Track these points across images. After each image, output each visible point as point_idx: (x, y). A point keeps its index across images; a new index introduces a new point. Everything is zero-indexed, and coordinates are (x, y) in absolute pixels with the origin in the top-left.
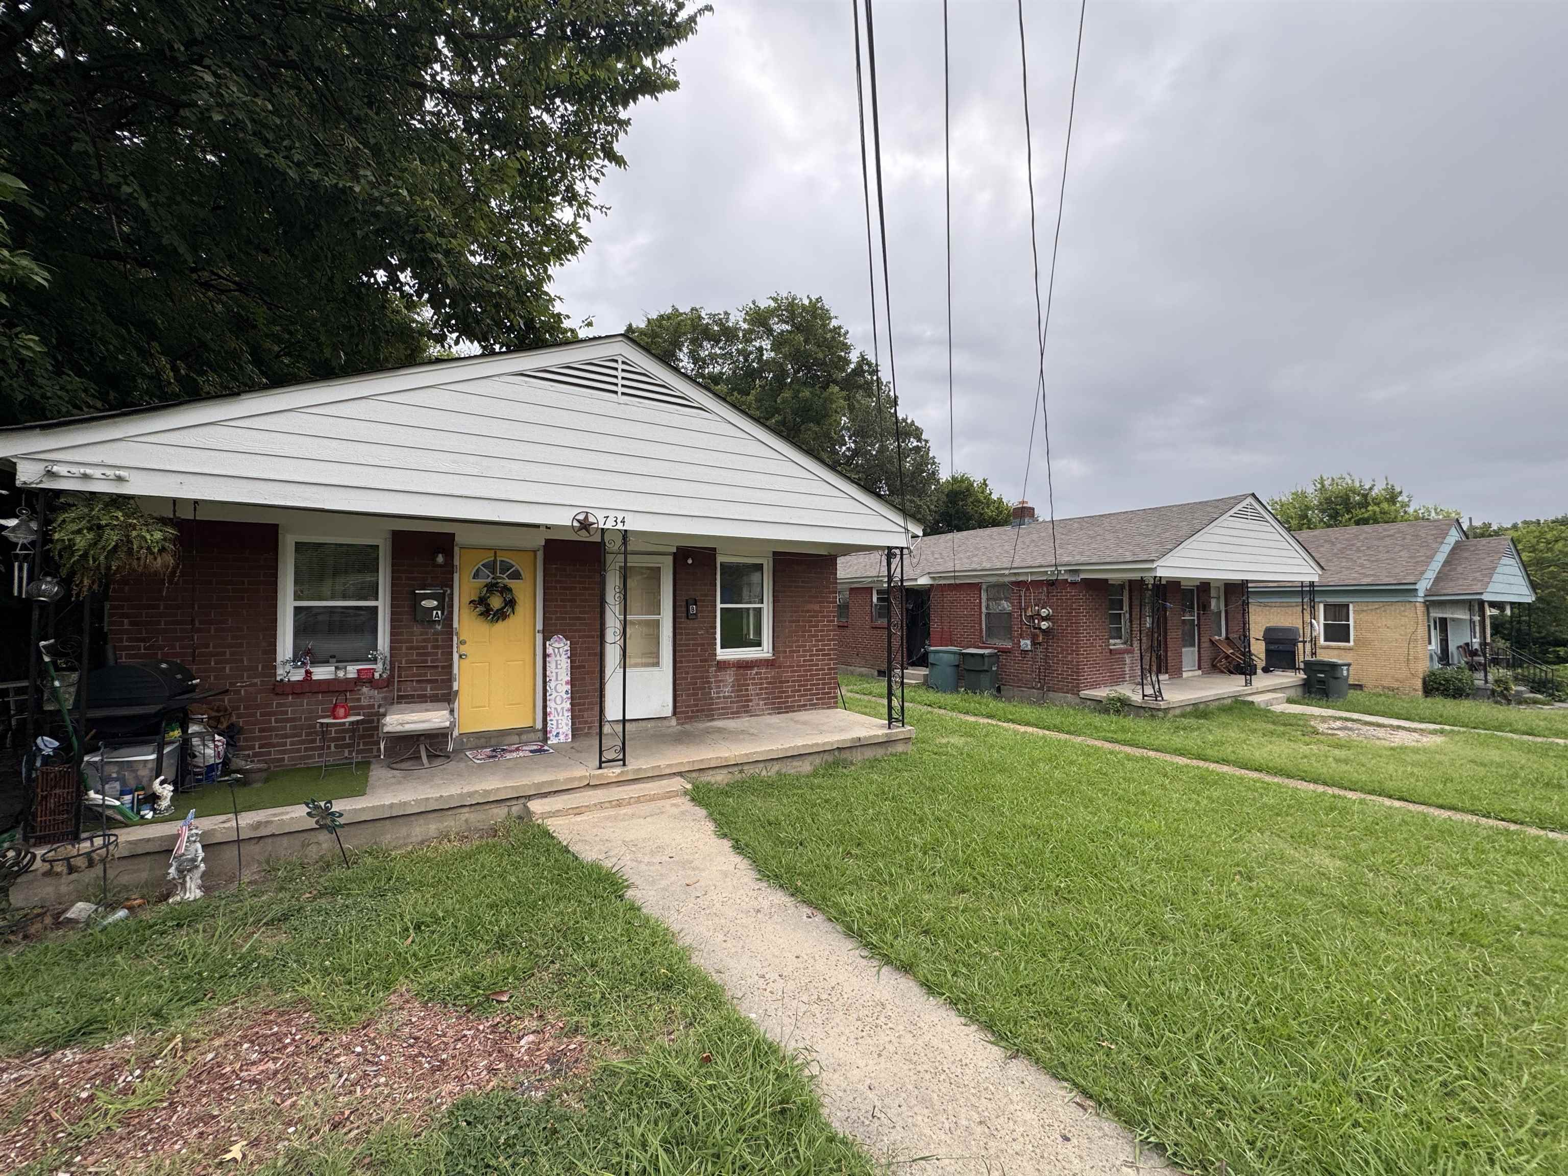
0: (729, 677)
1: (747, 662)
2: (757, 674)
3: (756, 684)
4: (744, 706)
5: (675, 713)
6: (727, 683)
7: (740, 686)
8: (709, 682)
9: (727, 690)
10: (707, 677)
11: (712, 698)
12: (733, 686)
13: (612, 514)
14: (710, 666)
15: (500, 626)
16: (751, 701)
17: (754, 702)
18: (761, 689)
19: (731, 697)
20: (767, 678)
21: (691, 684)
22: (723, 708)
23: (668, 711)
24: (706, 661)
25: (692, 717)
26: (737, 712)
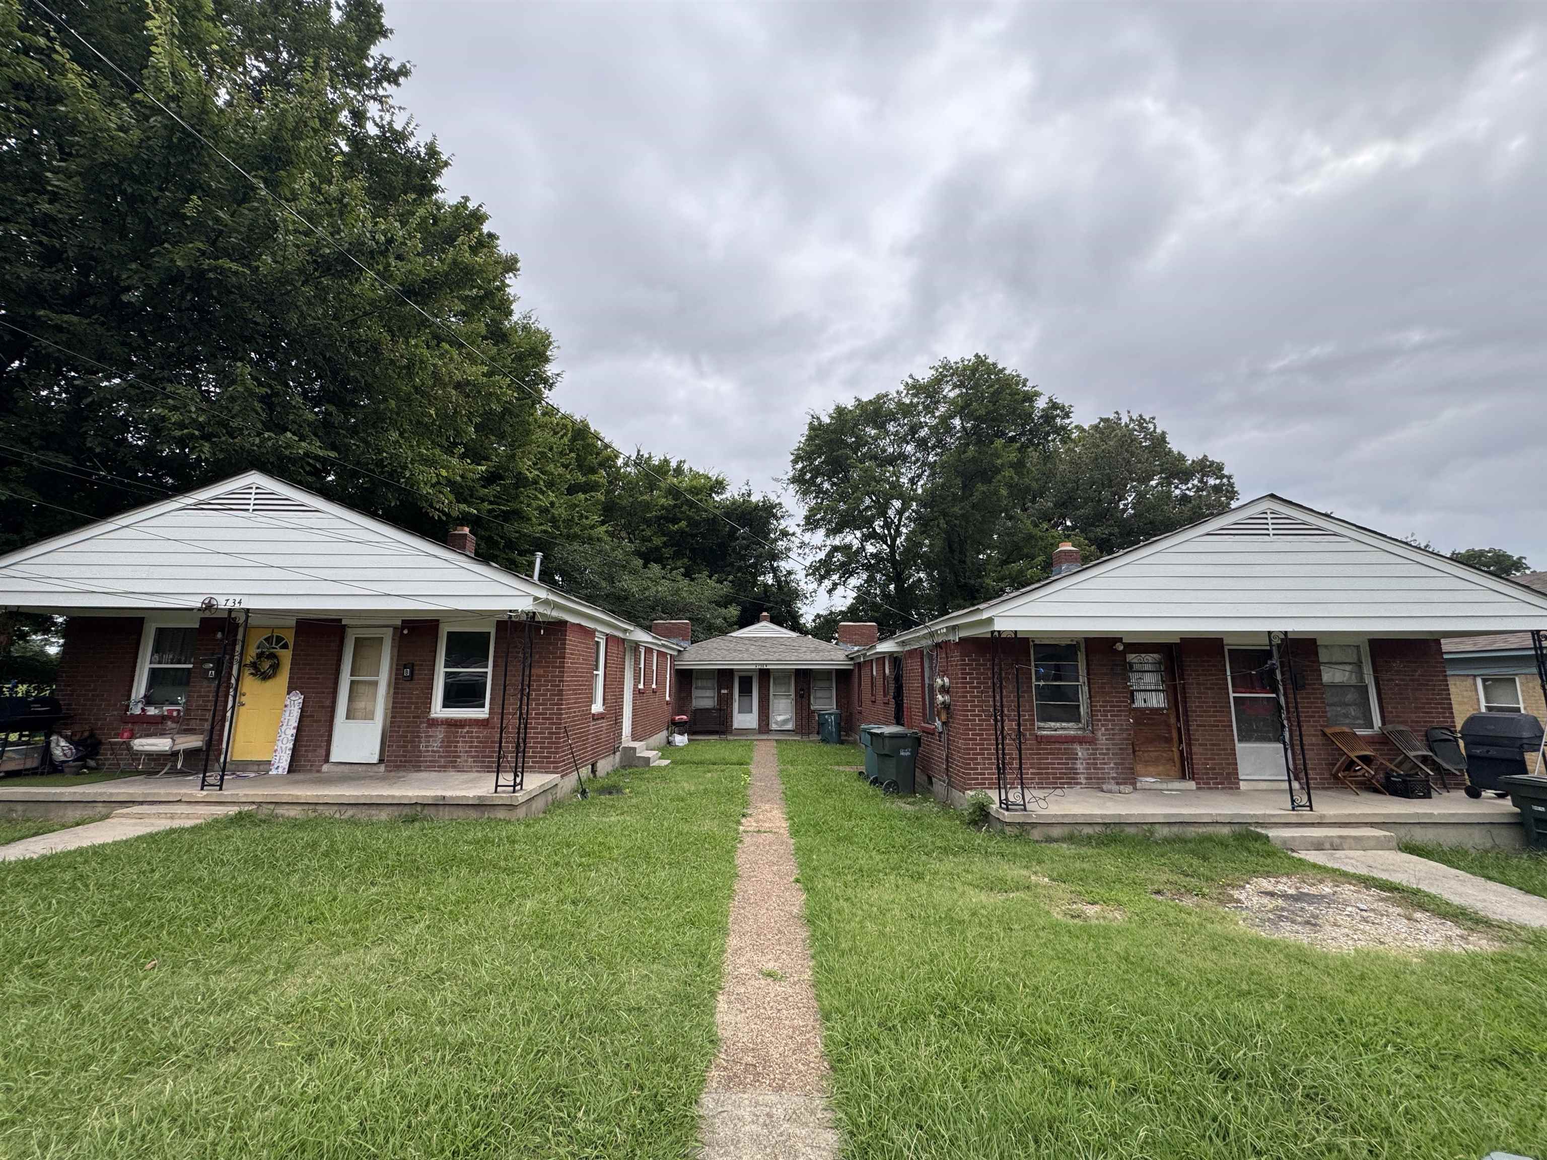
0: (440, 734)
1: (461, 721)
2: (468, 732)
3: (466, 742)
4: (451, 762)
5: (381, 761)
6: (436, 740)
7: (449, 743)
8: (418, 737)
9: (436, 745)
10: (418, 732)
11: (420, 751)
12: (442, 742)
13: (231, 598)
14: (421, 723)
15: (269, 684)
16: (459, 757)
17: (463, 759)
18: (471, 747)
19: (438, 752)
20: (478, 737)
21: (402, 736)
22: (430, 761)
23: (375, 759)
24: (419, 717)
25: (399, 766)
26: (445, 767)
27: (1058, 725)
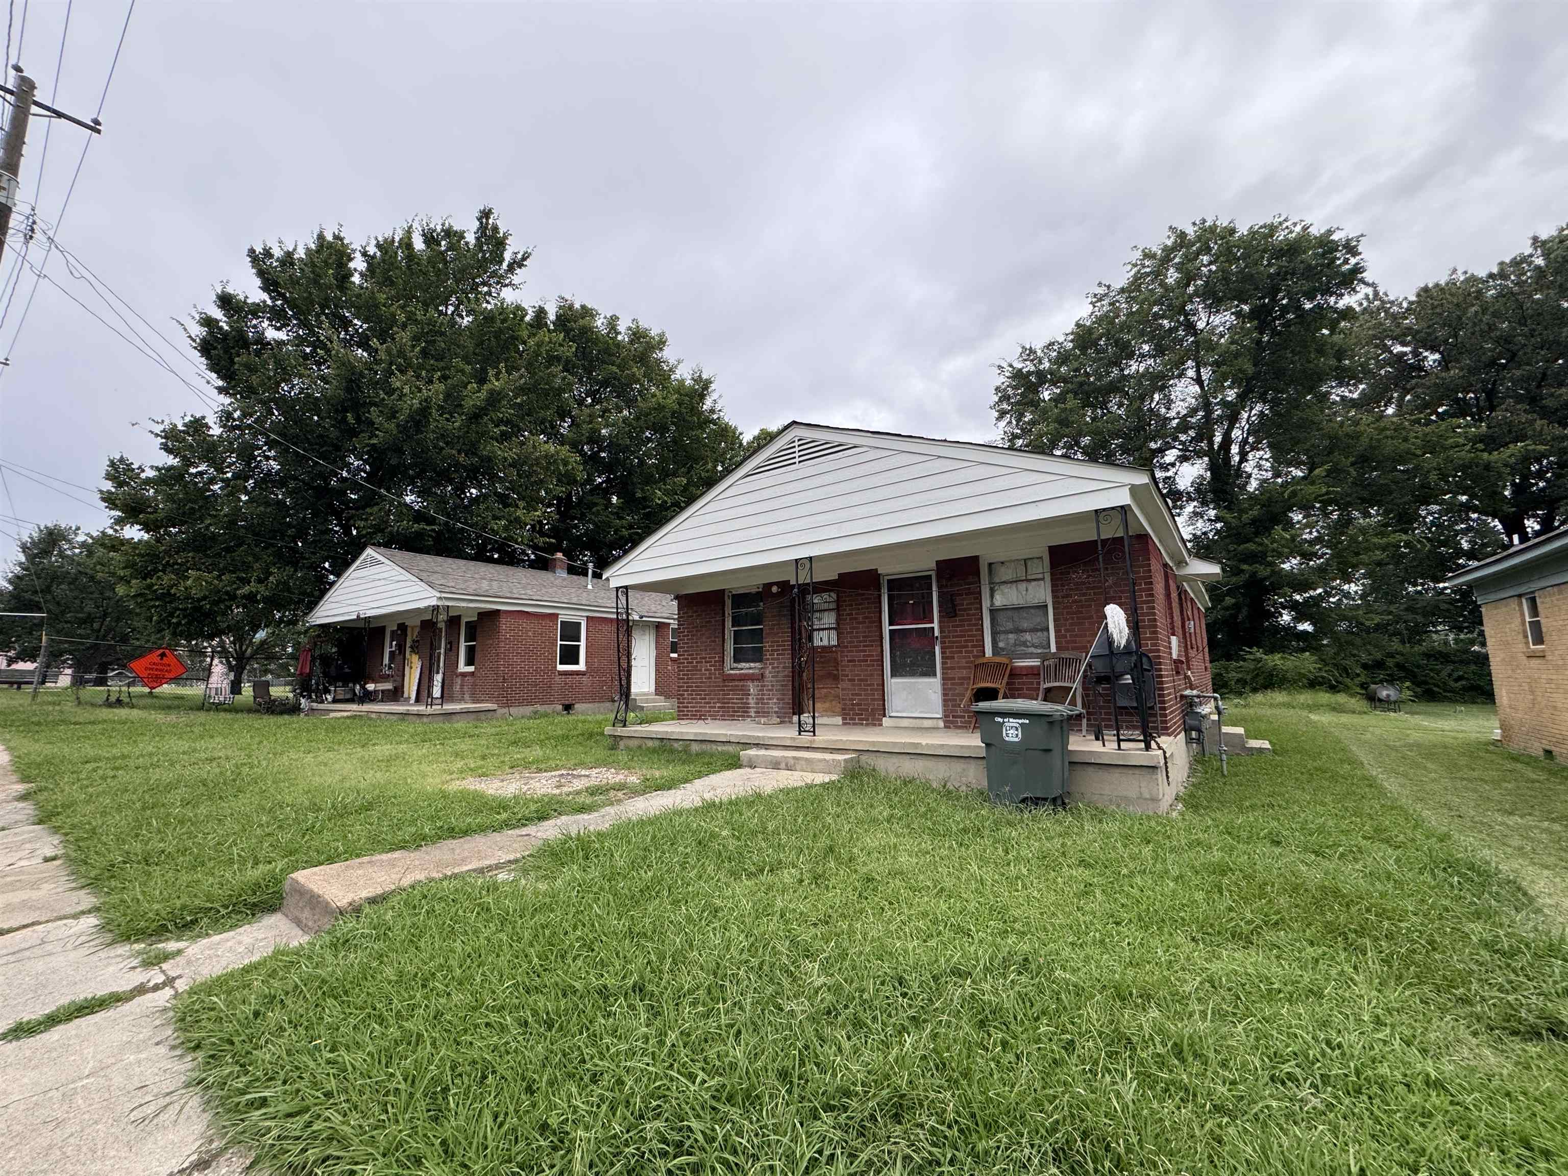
27: (747, 665)
